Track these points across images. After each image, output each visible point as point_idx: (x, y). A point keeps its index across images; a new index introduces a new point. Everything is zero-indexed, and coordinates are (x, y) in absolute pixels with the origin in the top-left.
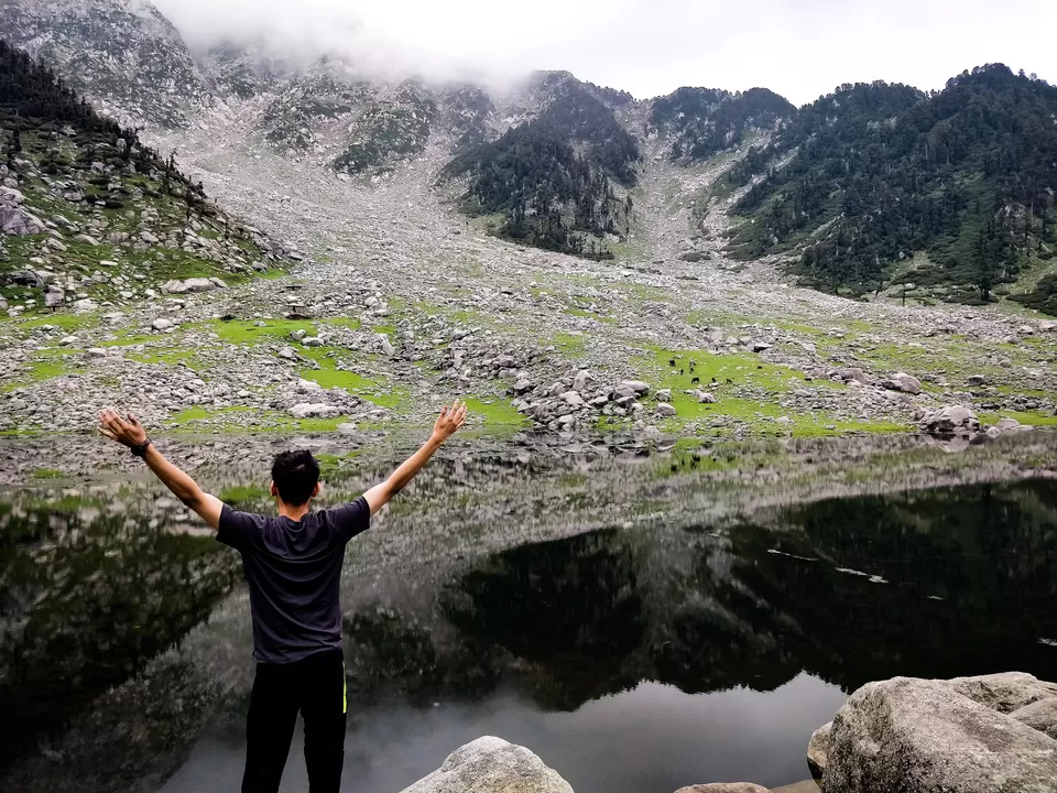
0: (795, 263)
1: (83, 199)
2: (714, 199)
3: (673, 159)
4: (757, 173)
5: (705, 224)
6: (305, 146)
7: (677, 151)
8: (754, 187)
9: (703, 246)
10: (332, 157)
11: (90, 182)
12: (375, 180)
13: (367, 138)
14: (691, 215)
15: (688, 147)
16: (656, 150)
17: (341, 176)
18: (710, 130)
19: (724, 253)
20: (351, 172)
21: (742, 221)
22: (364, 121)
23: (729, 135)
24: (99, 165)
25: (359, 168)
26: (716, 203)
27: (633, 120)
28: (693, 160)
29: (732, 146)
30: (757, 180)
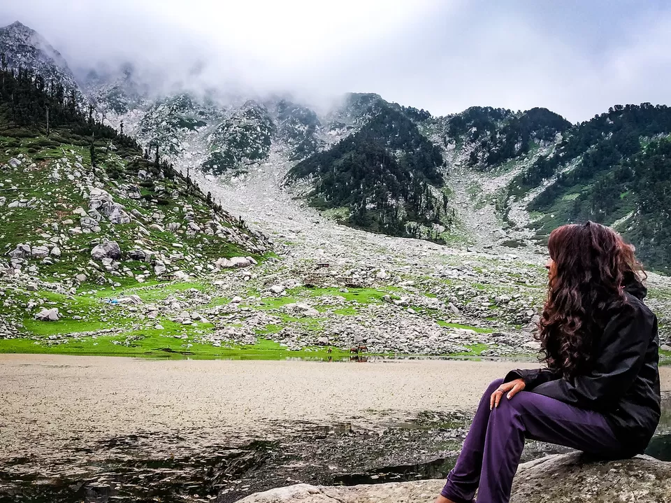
2: (512, 198)
3: (470, 165)
4: (548, 177)
6: (176, 153)
7: (474, 158)
8: (546, 189)
10: (199, 162)
12: (234, 180)
13: (224, 147)
14: (495, 210)
15: (483, 155)
16: (455, 157)
17: (208, 177)
18: (501, 142)
19: (535, 241)
20: (215, 175)
21: (541, 217)
22: (219, 134)
23: (518, 146)
25: (221, 170)
26: (515, 201)
27: (432, 133)
28: (488, 166)
29: (520, 155)
30: (547, 183)
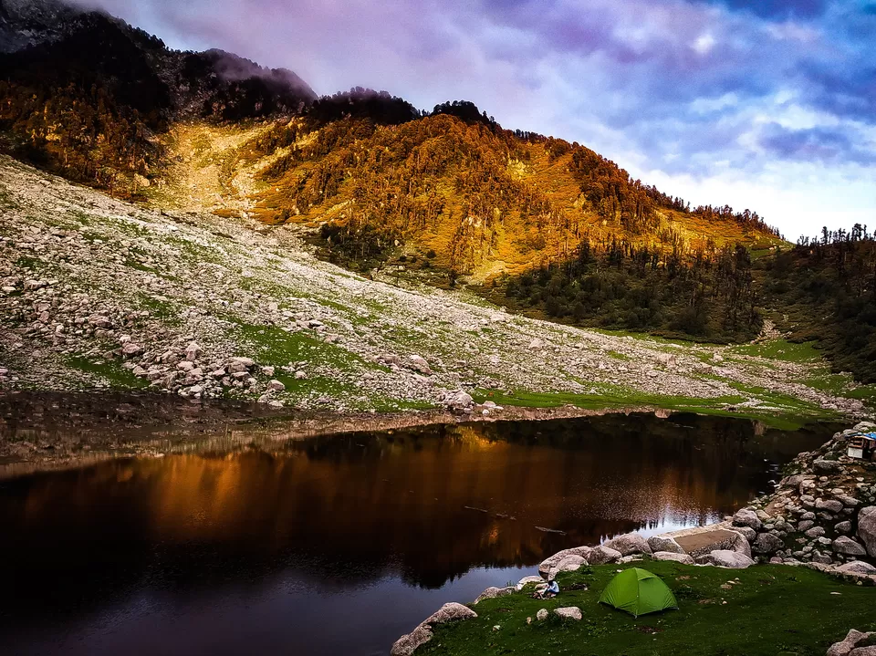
0: (313, 234)
2: (242, 162)
3: (203, 115)
4: (283, 146)
5: (233, 183)
7: (208, 108)
8: (279, 159)
9: (231, 204)
14: (220, 173)
15: (219, 107)
16: (187, 102)
18: (240, 97)
19: (252, 214)
21: (267, 189)
23: (258, 106)
26: (244, 166)
27: (164, 67)
28: (224, 120)
29: (260, 117)
30: (281, 153)
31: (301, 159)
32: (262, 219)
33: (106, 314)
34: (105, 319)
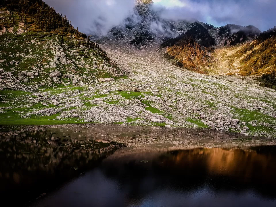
0: (259, 78)
1: (79, 55)
2: (236, 58)
3: (224, 45)
4: (249, 50)
5: (233, 65)
6: (123, 37)
7: (226, 42)
8: (248, 55)
9: (232, 71)
10: (130, 41)
11: (80, 50)
12: (141, 47)
13: (139, 36)
14: (229, 62)
15: (229, 42)
16: (220, 42)
17: (133, 46)
18: (236, 37)
19: (239, 74)
20: (135, 45)
21: (244, 65)
22: (139, 31)
23: (241, 39)
24: (82, 46)
25: (137, 44)
26: (236, 59)
27: (213, 33)
28: (231, 45)
29: (242, 42)
30: (249, 53)
31: (256, 54)
32: (242, 75)
33: (197, 107)
34: (197, 108)
